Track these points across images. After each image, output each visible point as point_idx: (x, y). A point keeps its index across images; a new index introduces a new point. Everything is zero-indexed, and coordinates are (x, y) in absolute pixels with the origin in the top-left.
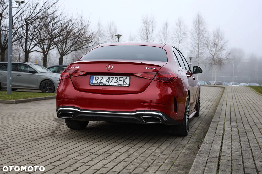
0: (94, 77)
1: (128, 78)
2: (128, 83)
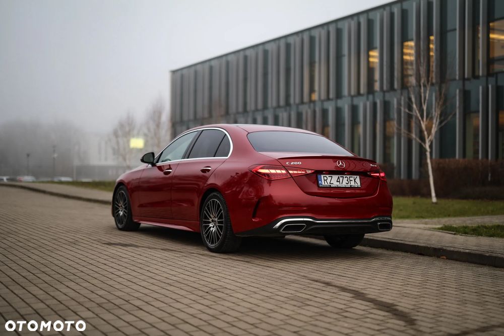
0: (322, 176)
1: (358, 177)
2: (359, 184)
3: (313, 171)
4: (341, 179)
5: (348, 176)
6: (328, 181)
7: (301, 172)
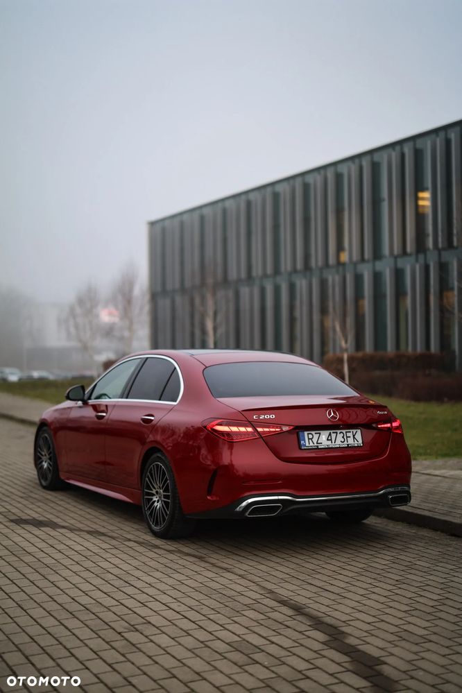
0: (306, 433)
1: (359, 431)
2: (360, 441)
3: (292, 427)
4: (333, 436)
5: (344, 431)
6: (315, 440)
7: (274, 430)
